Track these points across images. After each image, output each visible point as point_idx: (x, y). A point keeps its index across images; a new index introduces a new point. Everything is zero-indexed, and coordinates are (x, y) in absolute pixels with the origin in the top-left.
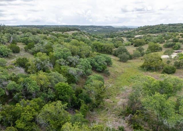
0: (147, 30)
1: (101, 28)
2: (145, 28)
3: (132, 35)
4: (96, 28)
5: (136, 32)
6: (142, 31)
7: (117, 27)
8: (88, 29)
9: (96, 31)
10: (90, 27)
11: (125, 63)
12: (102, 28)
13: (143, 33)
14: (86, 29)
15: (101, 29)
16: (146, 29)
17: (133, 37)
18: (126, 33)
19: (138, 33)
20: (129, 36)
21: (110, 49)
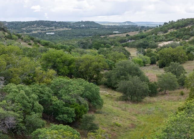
0: (187, 28)
1: (67, 27)
2: (181, 24)
3: (151, 42)
4: (53, 28)
5: (161, 34)
6: (175, 31)
7: (110, 25)
8: (31, 31)
9: (52, 35)
10: (35, 25)
11: (139, 105)
12: (70, 27)
13: (178, 37)
14: (24, 29)
15: (67, 29)
16: (185, 26)
17: (155, 47)
18: (135, 38)
19: (166, 37)
20: (144, 45)
21: (94, 69)
